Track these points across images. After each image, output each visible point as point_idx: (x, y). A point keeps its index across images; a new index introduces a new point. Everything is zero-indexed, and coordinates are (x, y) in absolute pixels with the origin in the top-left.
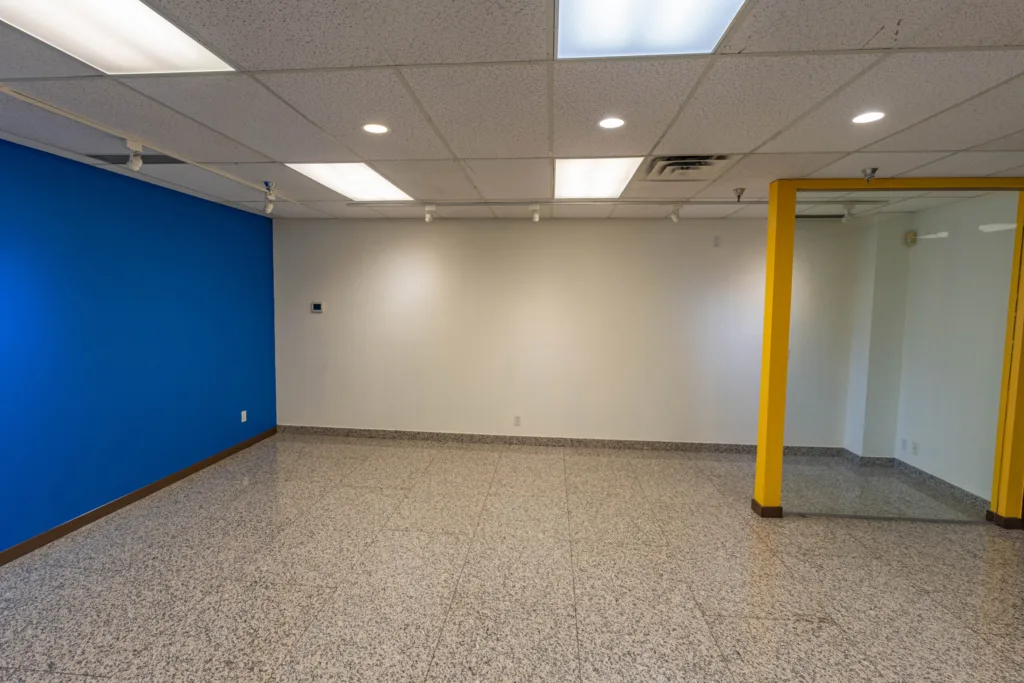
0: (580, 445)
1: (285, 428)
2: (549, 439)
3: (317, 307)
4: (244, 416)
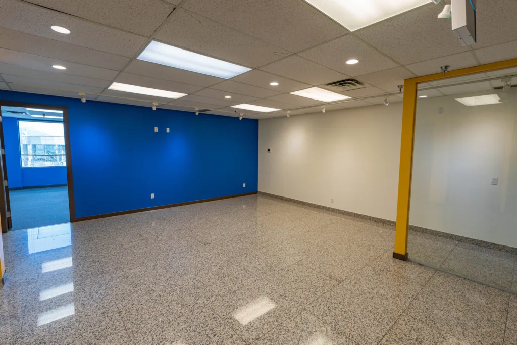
0: (358, 217)
1: (261, 192)
2: (345, 211)
3: (269, 150)
4: (244, 185)
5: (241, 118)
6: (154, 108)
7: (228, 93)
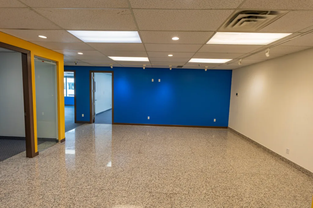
1: (230, 128)
3: (237, 94)
4: (215, 120)
5: (206, 70)
6: (144, 68)
7: (170, 53)
